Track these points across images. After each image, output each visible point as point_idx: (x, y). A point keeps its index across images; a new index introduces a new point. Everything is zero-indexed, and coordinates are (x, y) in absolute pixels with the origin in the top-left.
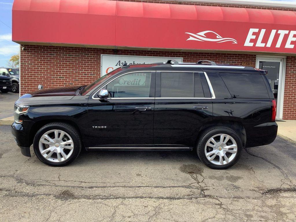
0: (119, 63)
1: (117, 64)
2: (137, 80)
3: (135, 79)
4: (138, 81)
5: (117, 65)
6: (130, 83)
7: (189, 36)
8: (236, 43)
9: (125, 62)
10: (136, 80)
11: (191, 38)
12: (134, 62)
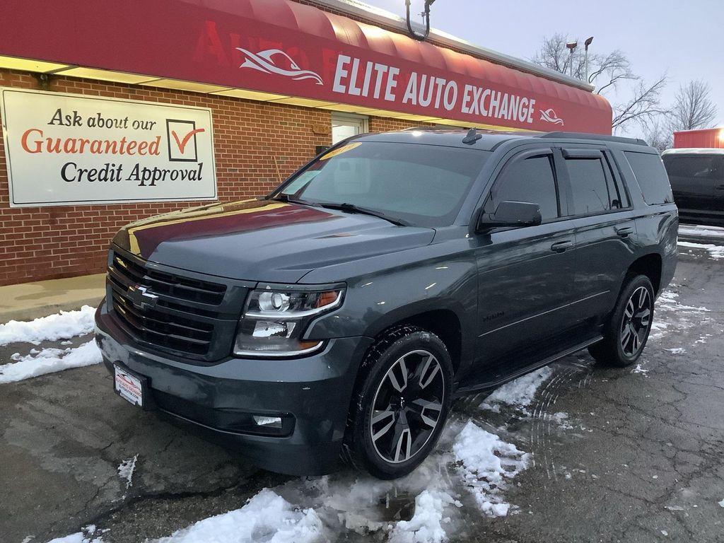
0: (57, 117)
1: (54, 119)
2: (114, 165)
3: (108, 165)
4: (116, 168)
5: (52, 123)
6: (97, 176)
7: (243, 57)
8: (321, 83)
9: (75, 113)
10: (111, 167)
11: (248, 64)
12: (99, 114)
